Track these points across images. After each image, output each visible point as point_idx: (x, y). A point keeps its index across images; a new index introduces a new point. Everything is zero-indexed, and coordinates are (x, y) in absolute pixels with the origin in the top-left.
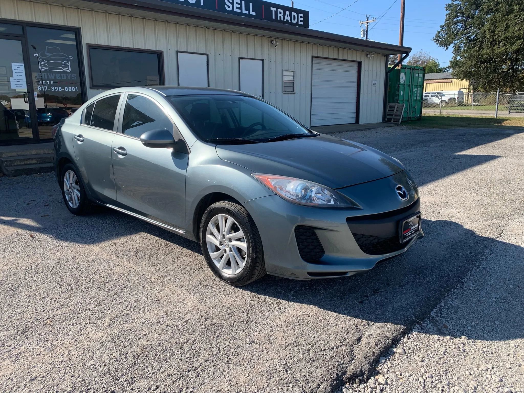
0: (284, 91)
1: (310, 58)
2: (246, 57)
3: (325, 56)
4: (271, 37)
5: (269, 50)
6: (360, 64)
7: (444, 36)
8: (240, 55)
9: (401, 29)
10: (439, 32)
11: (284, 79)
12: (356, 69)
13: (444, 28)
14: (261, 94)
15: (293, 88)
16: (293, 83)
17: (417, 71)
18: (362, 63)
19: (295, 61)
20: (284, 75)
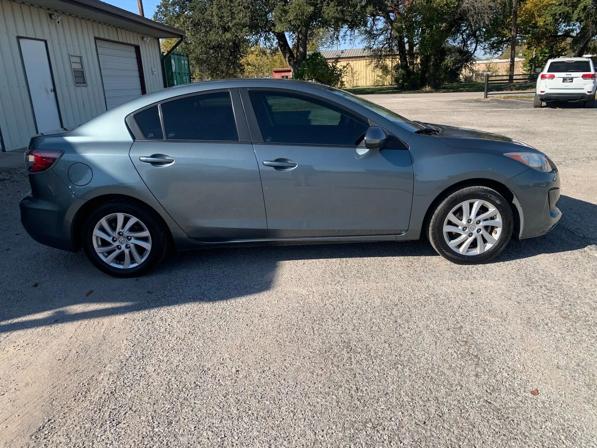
0: (76, 83)
1: (93, 40)
2: (25, 36)
3: (107, 37)
4: (48, 9)
5: (49, 27)
6: (137, 49)
7: (162, 18)
8: (17, 32)
9: (140, 7)
10: (156, 13)
11: (73, 67)
12: (134, 55)
13: (161, 8)
14: (52, 88)
15: (84, 78)
16: (83, 72)
17: (182, 57)
18: (140, 47)
19: (79, 44)
20: (73, 62)
